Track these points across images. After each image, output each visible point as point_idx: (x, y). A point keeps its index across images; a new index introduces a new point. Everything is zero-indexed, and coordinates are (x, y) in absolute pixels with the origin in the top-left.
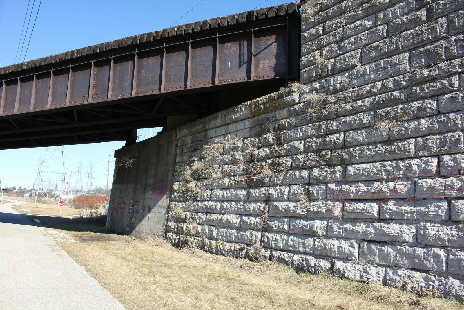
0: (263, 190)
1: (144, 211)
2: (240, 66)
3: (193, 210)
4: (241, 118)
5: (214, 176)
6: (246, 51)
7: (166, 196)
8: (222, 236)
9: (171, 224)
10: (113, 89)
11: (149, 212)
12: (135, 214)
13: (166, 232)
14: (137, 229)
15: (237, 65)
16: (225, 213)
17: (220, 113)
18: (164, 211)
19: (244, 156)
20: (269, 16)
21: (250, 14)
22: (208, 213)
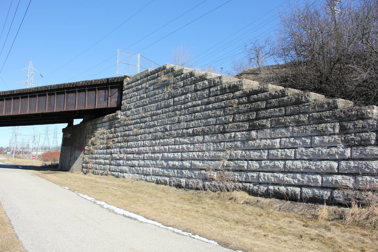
0: (110, 150)
1: (74, 159)
2: (105, 100)
3: (91, 158)
4: (106, 121)
5: (98, 144)
6: (107, 95)
7: (83, 152)
8: (99, 168)
9: (84, 165)
11: (77, 160)
12: (71, 161)
13: (83, 168)
14: (72, 168)
15: (104, 100)
16: (100, 159)
17: (100, 118)
18: (82, 159)
19: (106, 136)
20: (115, 81)
21: (108, 79)
22: (96, 159)
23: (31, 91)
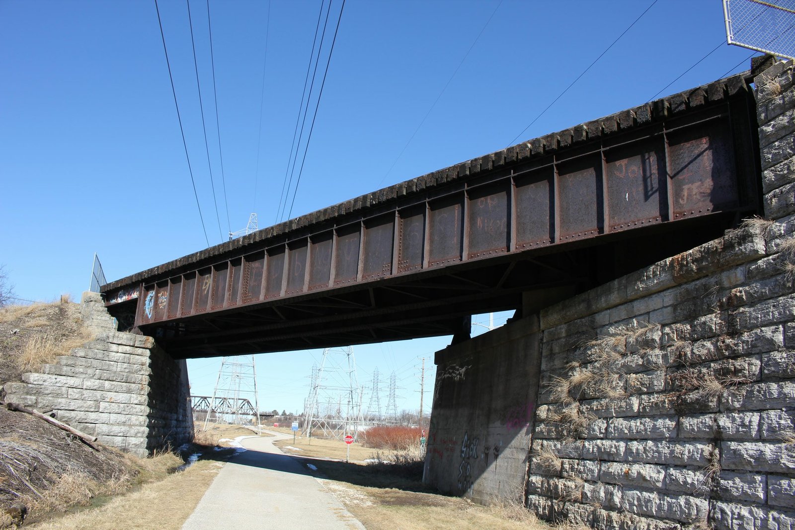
0: (708, 419)
1: (487, 455)
2: (647, 197)
3: (574, 454)
4: (655, 289)
5: (611, 394)
6: (655, 171)
7: (525, 430)
8: (631, 504)
9: (536, 479)
10: (431, 252)
11: (496, 457)
12: (471, 461)
13: (527, 493)
14: (475, 486)
15: (641, 196)
16: (635, 462)
17: (616, 282)
18: (523, 456)
19: (665, 357)
20: (693, 104)
21: (657, 106)
22: (603, 461)
23: (343, 213)
